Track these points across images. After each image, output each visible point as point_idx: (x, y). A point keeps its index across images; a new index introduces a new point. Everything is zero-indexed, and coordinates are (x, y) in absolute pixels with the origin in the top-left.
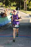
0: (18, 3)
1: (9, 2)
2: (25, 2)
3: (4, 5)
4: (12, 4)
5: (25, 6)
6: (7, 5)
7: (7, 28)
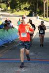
0: (33, 5)
1: (18, 2)
2: (46, 3)
3: (9, 8)
4: (23, 6)
5: (46, 10)
6: (15, 8)
7: (16, 47)
